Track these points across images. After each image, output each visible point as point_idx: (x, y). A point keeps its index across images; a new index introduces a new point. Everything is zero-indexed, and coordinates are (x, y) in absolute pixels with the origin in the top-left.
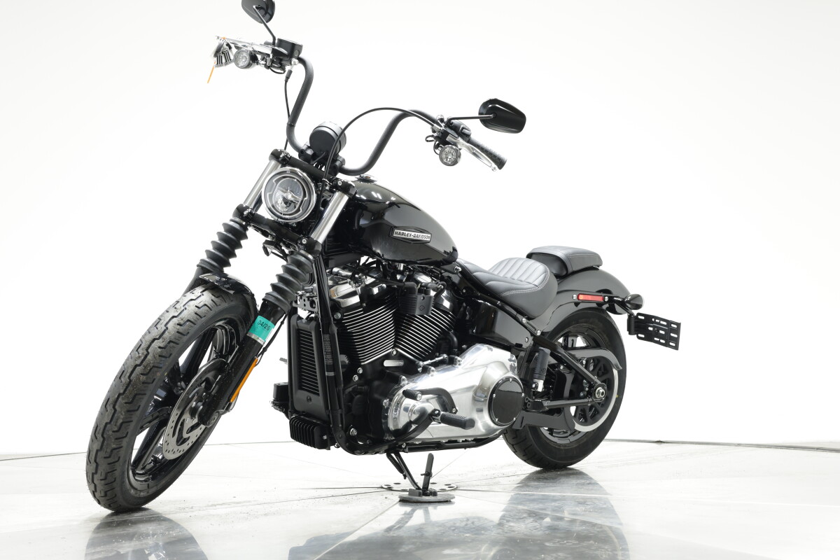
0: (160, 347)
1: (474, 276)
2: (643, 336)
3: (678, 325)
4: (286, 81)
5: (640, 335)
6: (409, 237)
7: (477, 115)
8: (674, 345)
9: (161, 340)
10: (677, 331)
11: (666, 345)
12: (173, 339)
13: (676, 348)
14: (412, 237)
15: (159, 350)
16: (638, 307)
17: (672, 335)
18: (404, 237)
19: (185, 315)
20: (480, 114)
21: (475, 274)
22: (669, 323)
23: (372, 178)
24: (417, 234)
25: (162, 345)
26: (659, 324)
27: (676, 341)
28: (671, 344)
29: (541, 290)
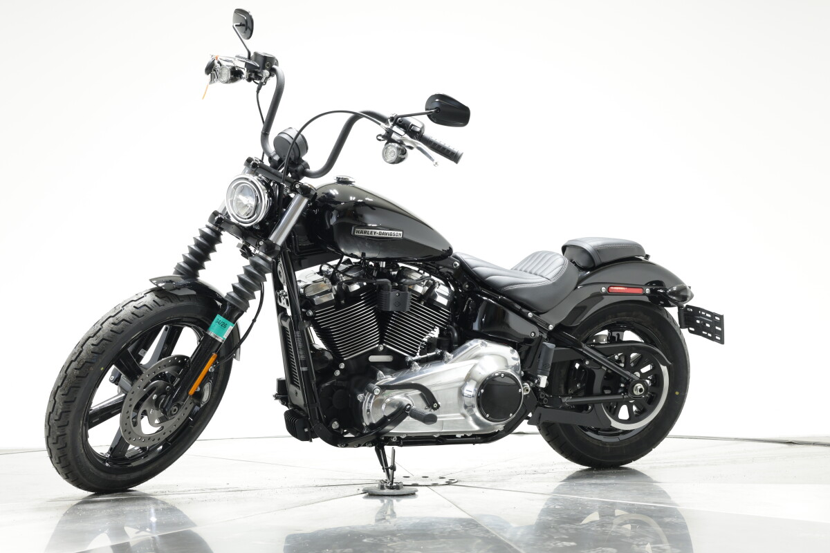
0: (93, 345)
1: (474, 271)
2: (693, 329)
3: (721, 317)
4: (258, 92)
5: (691, 329)
6: (373, 235)
7: (424, 111)
8: (719, 338)
9: (95, 338)
10: (721, 323)
11: (713, 339)
12: (106, 337)
13: (722, 342)
14: (377, 235)
15: (92, 347)
16: (685, 299)
17: (717, 328)
18: (367, 235)
19: (121, 315)
20: (426, 109)
21: (474, 269)
22: (714, 315)
23: (350, 180)
24: (382, 231)
25: (95, 342)
26: (705, 316)
27: (721, 334)
28: (717, 338)
29: (554, 284)
